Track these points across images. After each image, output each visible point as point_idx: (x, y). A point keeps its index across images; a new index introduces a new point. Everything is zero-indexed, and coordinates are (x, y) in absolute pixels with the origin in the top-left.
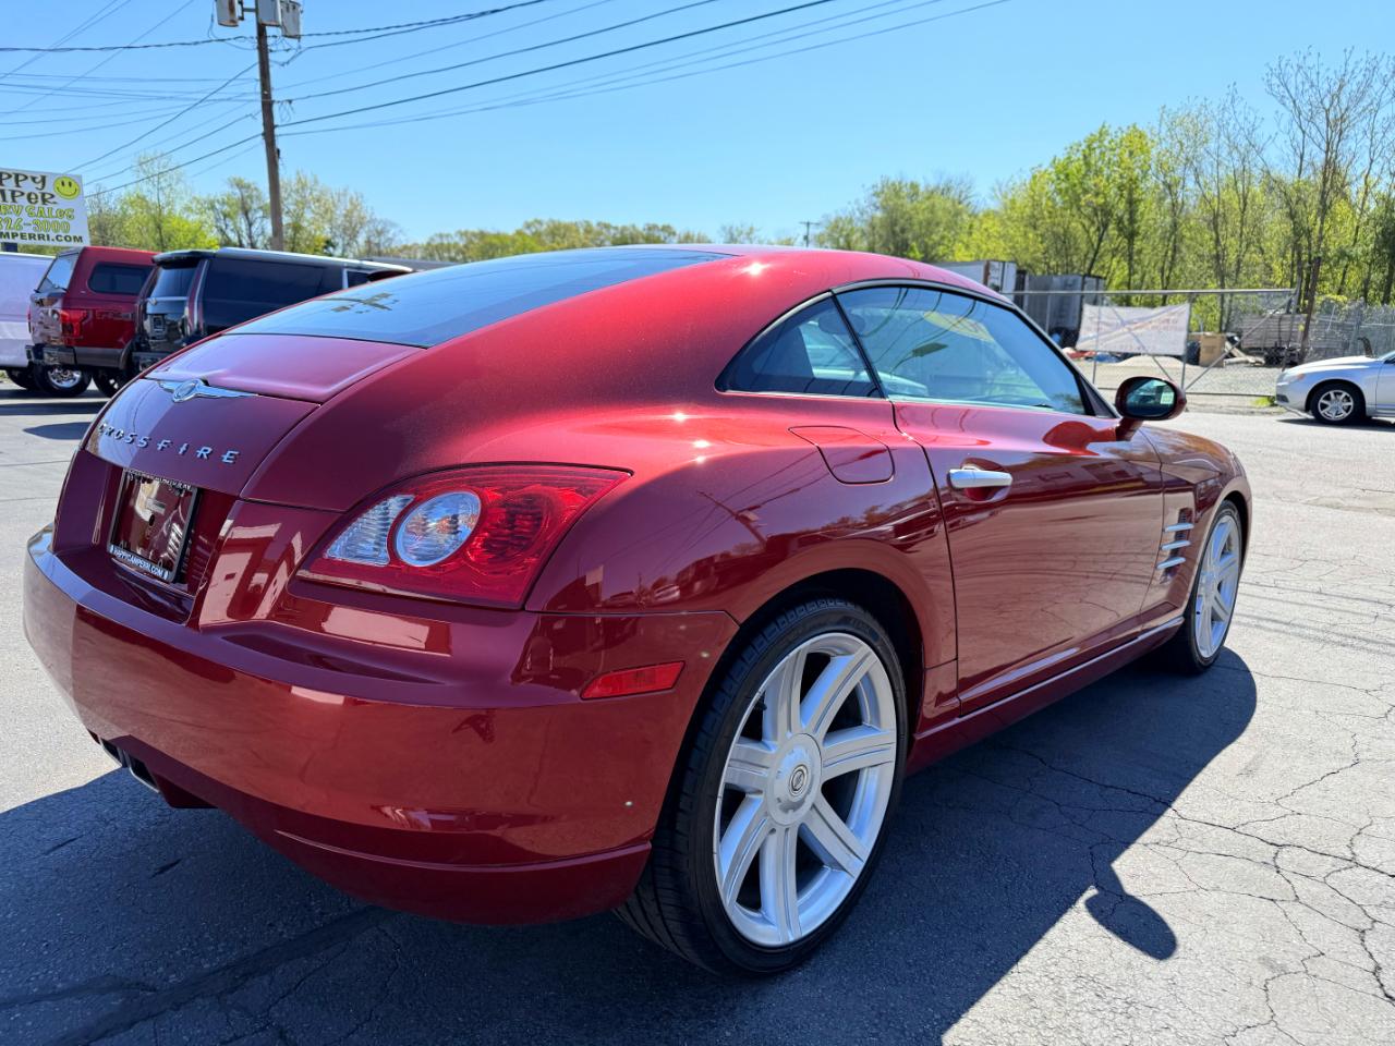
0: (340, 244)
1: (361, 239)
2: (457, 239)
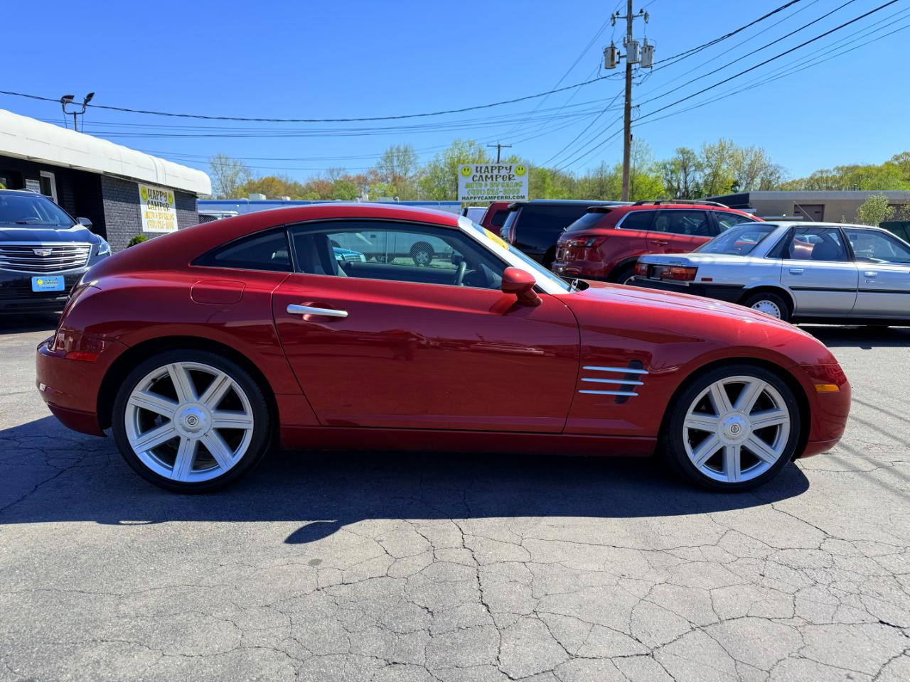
0: (744, 184)
1: (758, 181)
2: (834, 173)
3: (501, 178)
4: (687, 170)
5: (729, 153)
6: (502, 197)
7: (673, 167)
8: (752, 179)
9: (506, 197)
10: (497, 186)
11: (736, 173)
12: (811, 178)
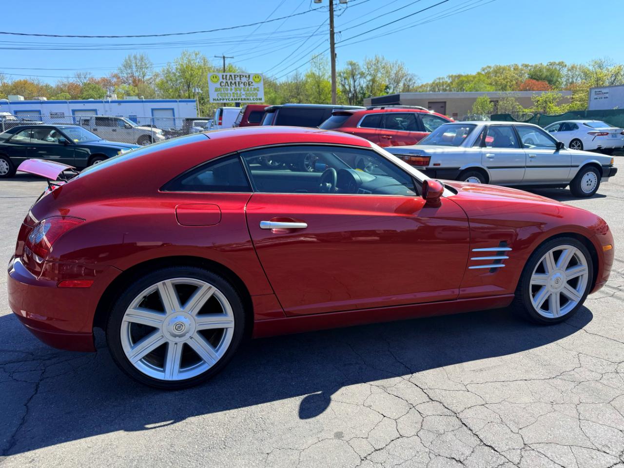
0: (392, 87)
1: (401, 85)
2: (447, 80)
3: (243, 84)
4: (355, 77)
5: (382, 64)
6: (245, 99)
7: (345, 75)
8: (398, 83)
9: (248, 99)
10: (240, 90)
11: (387, 79)
12: (433, 83)
